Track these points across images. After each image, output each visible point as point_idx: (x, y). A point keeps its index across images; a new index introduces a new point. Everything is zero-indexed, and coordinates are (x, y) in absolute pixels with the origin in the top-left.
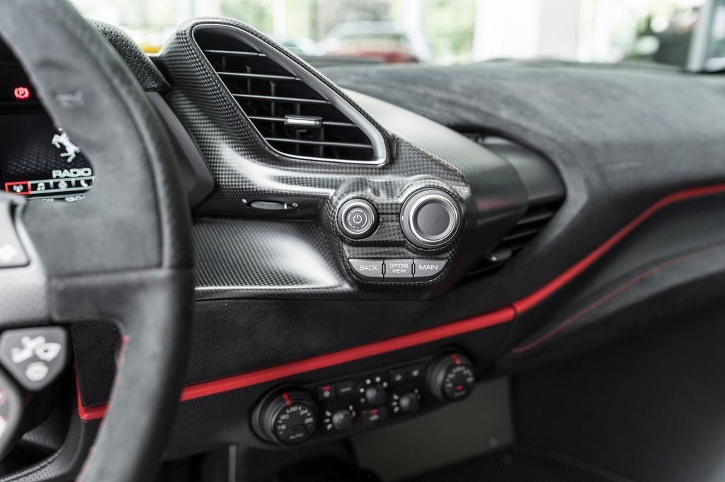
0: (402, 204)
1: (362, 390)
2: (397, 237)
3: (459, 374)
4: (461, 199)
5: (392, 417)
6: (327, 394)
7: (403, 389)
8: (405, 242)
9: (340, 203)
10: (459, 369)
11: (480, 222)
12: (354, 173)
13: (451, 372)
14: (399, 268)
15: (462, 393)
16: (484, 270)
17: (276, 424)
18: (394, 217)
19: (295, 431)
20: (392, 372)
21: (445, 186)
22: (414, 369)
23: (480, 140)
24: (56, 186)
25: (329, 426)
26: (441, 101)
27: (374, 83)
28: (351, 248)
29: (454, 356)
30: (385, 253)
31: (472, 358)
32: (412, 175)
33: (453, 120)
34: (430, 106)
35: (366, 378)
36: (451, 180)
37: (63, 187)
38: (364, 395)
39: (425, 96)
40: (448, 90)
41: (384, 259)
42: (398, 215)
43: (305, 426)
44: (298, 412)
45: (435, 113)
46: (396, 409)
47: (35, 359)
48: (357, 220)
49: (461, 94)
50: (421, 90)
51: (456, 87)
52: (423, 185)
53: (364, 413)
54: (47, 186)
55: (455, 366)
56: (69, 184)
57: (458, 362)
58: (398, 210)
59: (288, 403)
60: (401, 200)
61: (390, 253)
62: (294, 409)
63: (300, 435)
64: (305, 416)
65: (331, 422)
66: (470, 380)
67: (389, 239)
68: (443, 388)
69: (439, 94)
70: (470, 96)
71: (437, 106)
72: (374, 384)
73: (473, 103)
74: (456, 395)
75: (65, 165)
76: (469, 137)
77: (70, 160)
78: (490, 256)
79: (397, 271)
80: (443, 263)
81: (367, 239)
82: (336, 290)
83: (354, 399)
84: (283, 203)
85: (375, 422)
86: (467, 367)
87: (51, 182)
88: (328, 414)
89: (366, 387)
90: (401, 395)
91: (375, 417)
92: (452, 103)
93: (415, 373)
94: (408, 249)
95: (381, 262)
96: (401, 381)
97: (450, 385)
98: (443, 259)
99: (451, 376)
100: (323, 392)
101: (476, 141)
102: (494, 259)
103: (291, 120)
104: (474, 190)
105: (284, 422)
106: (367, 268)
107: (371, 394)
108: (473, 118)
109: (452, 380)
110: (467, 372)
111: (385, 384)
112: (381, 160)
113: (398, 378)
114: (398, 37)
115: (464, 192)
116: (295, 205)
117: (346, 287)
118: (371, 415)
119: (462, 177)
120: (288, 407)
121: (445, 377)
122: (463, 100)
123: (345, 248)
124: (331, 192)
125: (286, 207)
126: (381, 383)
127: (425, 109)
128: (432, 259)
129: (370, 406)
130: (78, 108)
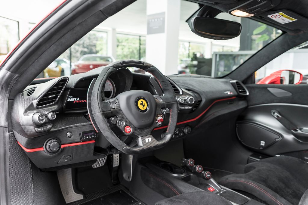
2: (186, 104)
10: (189, 129)
30: (185, 106)
42: (186, 101)
46: (180, 136)
47: (164, 112)
48: (182, 101)
57: (189, 127)
66: (191, 130)
79: (186, 108)
81: (183, 104)
98: (192, 106)
106: (182, 108)
112: (181, 94)
113: (180, 130)
121: (187, 129)
130: (166, 86)
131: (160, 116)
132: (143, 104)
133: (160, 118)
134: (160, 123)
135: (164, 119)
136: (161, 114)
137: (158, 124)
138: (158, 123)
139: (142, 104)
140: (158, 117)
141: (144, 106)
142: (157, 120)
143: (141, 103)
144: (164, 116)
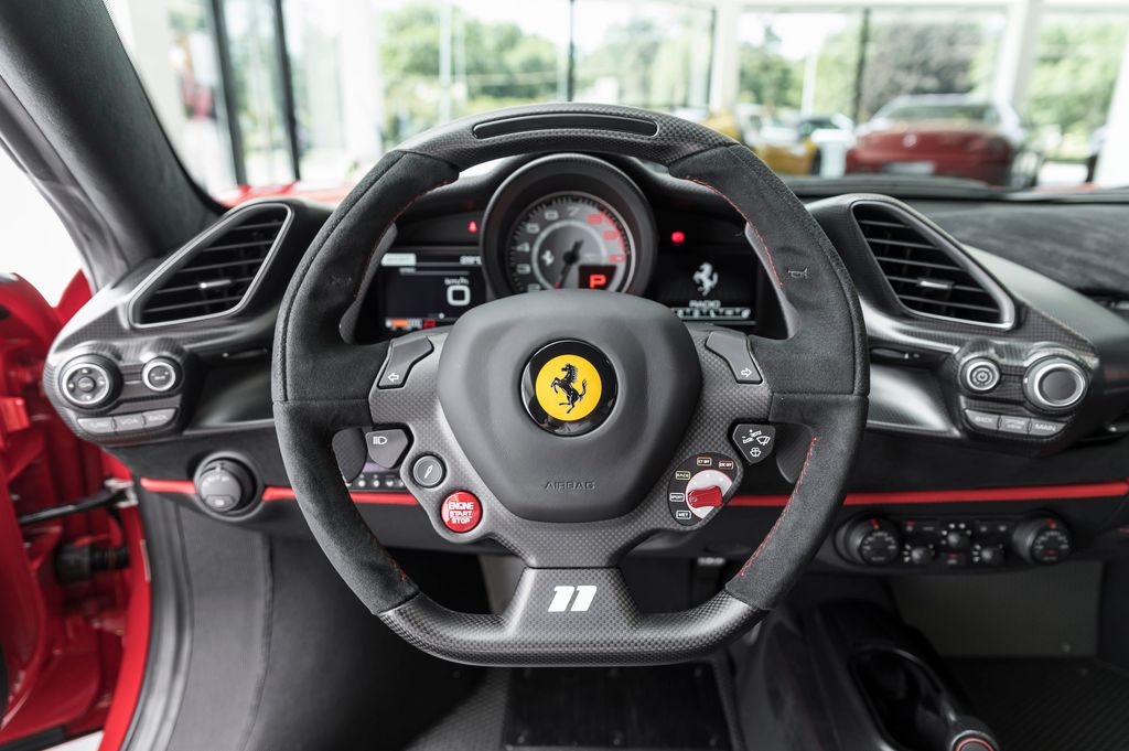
0: (1027, 368)
1: (945, 533)
2: (1017, 397)
3: (1053, 539)
4: (1089, 370)
5: (969, 566)
6: (910, 529)
7: (986, 541)
8: (1024, 402)
9: (965, 360)
10: (1053, 533)
11: (1106, 392)
12: (978, 334)
13: (1044, 535)
14: (1015, 424)
15: (1054, 558)
16: (1099, 439)
17: (862, 544)
18: (1017, 379)
19: (878, 554)
20: (978, 522)
21: (1074, 356)
22: (1002, 524)
23: (1113, 305)
24: (691, 314)
25: (907, 559)
26: (1071, 260)
27: (994, 237)
28: (969, 401)
29: (1049, 520)
30: (1002, 409)
31: (1068, 526)
32: (1038, 341)
33: (1084, 283)
34: (1058, 266)
35: (951, 522)
36: (1079, 349)
37: (696, 315)
38: (945, 538)
39: (1052, 253)
40: (1080, 247)
41: (1000, 414)
42: (1022, 377)
43: (887, 551)
44: (883, 538)
45: (1062, 274)
46: (977, 559)
47: (755, 444)
48: (982, 378)
49: (1097, 252)
50: (1048, 246)
51: (1090, 243)
52: (1051, 353)
53: (943, 554)
54: (685, 314)
55: (1049, 529)
56: (701, 313)
57: (1054, 526)
58: (1022, 373)
59: (876, 527)
60: (1026, 364)
61: (1007, 409)
62: (880, 534)
63: (882, 559)
64: (889, 543)
65: (910, 555)
66: (1064, 547)
67: (1008, 397)
68: (1032, 549)
69: (1068, 252)
70: (1106, 255)
71: (1066, 266)
72: (957, 530)
73: (1109, 263)
74: (1046, 558)
75: (700, 297)
76: (1097, 301)
77: (705, 294)
78: (1108, 426)
79: (1013, 426)
80: (1061, 426)
81: (987, 395)
82: (943, 435)
83: (935, 539)
84: (904, 353)
85: (952, 566)
86: (1063, 534)
87: (688, 310)
88: (908, 547)
89: (950, 531)
90: (984, 546)
91: (952, 562)
92: (1084, 263)
93: (1002, 529)
94: (1027, 408)
95: (997, 417)
96: (985, 533)
97: (1041, 547)
98: (1062, 422)
99: (1043, 538)
100: (906, 526)
101: (1107, 306)
102: (1113, 429)
103: (925, 283)
104: (1102, 362)
105: (870, 543)
106: (983, 420)
107: (953, 539)
108: (1107, 281)
109: (1043, 543)
110: (1061, 538)
111: (969, 532)
112: (1007, 324)
113: (984, 529)
114: (978, 113)
115: (1093, 362)
116: (917, 356)
117: (956, 433)
118: (949, 558)
119: (1092, 348)
120: (874, 531)
121: (1036, 538)
122: (1097, 259)
123: (962, 399)
124: (956, 349)
125: (907, 356)
126: (965, 529)
127: (1052, 270)
128: (1049, 420)
129: (949, 549)
130: (803, 280)
131: (715, 467)
132: (577, 386)
133: (710, 479)
134: (703, 512)
135: (741, 491)
136: (727, 459)
137: (681, 515)
138: (683, 506)
139: (566, 384)
140: (695, 470)
141: (574, 396)
142: (681, 486)
143: (562, 375)
144: (745, 473)
